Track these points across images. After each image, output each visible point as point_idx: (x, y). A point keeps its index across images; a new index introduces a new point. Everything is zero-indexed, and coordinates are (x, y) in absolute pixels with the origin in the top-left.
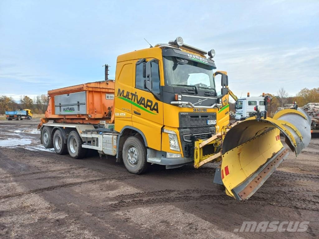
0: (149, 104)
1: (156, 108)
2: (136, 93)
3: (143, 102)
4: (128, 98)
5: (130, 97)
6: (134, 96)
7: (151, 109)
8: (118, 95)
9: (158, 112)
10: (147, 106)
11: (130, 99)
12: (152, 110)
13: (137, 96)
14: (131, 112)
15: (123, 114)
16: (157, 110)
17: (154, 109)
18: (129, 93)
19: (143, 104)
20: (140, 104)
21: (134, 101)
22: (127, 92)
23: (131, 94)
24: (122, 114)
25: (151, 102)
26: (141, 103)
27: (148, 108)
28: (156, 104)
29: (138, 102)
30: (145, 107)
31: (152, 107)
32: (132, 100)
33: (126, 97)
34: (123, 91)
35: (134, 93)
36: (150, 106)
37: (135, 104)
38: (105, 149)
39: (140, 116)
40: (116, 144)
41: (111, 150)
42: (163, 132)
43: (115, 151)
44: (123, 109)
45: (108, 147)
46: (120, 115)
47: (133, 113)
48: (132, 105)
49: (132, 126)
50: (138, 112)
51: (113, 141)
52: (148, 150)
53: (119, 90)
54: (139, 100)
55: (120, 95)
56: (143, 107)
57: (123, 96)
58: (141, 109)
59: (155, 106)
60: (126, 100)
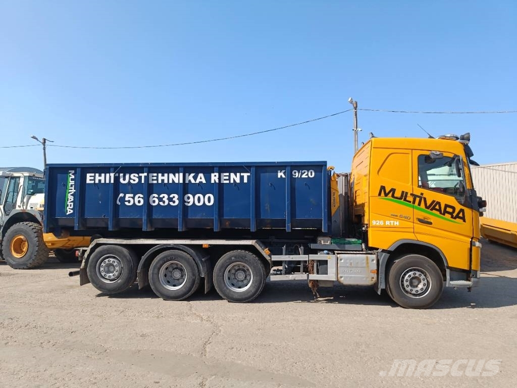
0: (449, 210)
1: (461, 215)
3: (437, 207)
4: (405, 200)
5: (410, 198)
6: (418, 199)
7: (452, 217)
8: (380, 195)
9: (464, 221)
10: (445, 212)
11: (410, 202)
12: (455, 218)
13: (425, 199)
14: (411, 220)
15: (394, 223)
16: (463, 219)
17: (457, 217)
18: (407, 193)
19: (436, 210)
20: (432, 210)
21: (419, 204)
22: (403, 192)
24: (392, 222)
25: (454, 208)
26: (434, 209)
27: (448, 216)
28: (462, 211)
29: (427, 207)
30: (441, 213)
31: (455, 215)
32: (414, 203)
33: (400, 198)
34: (393, 190)
35: (419, 195)
36: (451, 214)
37: (422, 210)
38: (347, 277)
39: (430, 225)
40: (375, 268)
41: (363, 278)
42: (475, 246)
43: (373, 278)
44: (394, 215)
45: (355, 273)
46: (386, 224)
47: (416, 221)
48: (415, 210)
49: (416, 239)
50: (426, 220)
51: (368, 263)
52: (448, 271)
53: (383, 188)
54: (428, 205)
55: (386, 195)
56: (438, 213)
57: (393, 196)
58: (433, 216)
59: (459, 213)
60: (400, 203)
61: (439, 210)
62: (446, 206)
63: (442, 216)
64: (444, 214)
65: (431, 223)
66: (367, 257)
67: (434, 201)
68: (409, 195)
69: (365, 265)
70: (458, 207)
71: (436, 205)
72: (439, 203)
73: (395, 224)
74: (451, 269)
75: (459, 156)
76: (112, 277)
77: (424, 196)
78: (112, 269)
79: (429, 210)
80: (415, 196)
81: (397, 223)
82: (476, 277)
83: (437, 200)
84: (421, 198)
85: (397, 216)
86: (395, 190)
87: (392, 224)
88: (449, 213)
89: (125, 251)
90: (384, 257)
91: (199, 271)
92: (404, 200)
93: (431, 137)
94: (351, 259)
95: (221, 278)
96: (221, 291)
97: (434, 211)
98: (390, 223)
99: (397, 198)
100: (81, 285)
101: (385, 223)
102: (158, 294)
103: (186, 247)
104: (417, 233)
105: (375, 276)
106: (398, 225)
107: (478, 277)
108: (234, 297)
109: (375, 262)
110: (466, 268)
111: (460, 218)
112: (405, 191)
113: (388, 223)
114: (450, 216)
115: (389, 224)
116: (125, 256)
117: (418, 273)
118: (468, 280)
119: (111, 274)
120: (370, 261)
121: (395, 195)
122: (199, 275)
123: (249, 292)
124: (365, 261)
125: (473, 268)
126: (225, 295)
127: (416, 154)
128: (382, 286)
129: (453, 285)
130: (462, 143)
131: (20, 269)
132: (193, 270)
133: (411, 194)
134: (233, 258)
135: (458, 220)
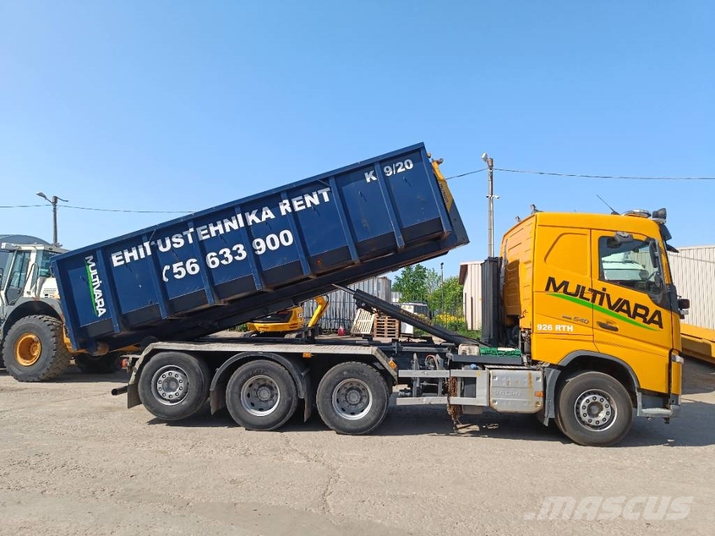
0: (640, 311)
1: (656, 319)
2: (604, 289)
3: (625, 307)
4: (582, 297)
5: (588, 295)
6: (598, 296)
7: (645, 321)
8: (547, 289)
9: (661, 326)
10: (636, 314)
11: (588, 300)
12: (649, 323)
13: (608, 296)
14: (590, 324)
15: (566, 328)
16: (660, 324)
17: (652, 321)
18: (584, 288)
19: (624, 311)
20: (617, 311)
21: (601, 303)
22: (579, 286)
23: (591, 290)
24: (564, 327)
25: (647, 310)
26: (620, 309)
27: (639, 320)
28: (658, 313)
30: (629, 316)
31: (648, 318)
32: (593, 301)
33: (575, 295)
34: (565, 284)
35: (600, 290)
36: (644, 317)
37: (604, 311)
38: (502, 401)
39: (614, 332)
40: (541, 389)
41: (525, 402)
42: (675, 361)
43: (538, 403)
44: (567, 318)
45: (513, 396)
46: (556, 330)
47: (596, 325)
48: (595, 311)
49: (597, 351)
50: (610, 325)
51: (531, 382)
52: (639, 395)
53: (551, 280)
54: (612, 304)
55: (556, 289)
56: (626, 315)
57: (565, 291)
58: (619, 320)
59: (653, 316)
60: (574, 301)
61: (628, 312)
62: (637, 306)
63: (631, 319)
64: (634, 317)
65: (616, 329)
66: (530, 374)
67: (620, 300)
68: (586, 290)
69: (526, 385)
70: (653, 308)
71: (622, 305)
72: (627, 302)
73: (568, 330)
74: (643, 391)
75: (654, 240)
76: (175, 397)
77: (607, 292)
78: (173, 385)
79: (614, 311)
80: (595, 292)
81: (570, 328)
82: (677, 404)
83: (625, 298)
84: (603, 294)
85: (570, 319)
86: (568, 283)
87: (564, 330)
88: (640, 315)
89: (194, 361)
90: (553, 375)
91: (296, 389)
92: (580, 297)
93: (615, 213)
94: (507, 377)
95: (328, 400)
96: (328, 418)
97: (620, 313)
98: (562, 328)
99: (570, 294)
100: (129, 407)
101: (554, 327)
102: (238, 422)
103: (280, 357)
104: (599, 342)
105: (541, 400)
106: (572, 330)
107: (679, 404)
108: (346, 427)
109: (540, 380)
110: (664, 390)
111: (655, 322)
112: (582, 285)
113: (558, 328)
114: (642, 319)
115: (560, 330)
116: (193, 368)
117: (599, 398)
118: (665, 407)
119: (172, 393)
120: (533, 379)
121: (569, 290)
122: (297, 395)
123: (367, 421)
124: (526, 380)
125: (673, 391)
126: (334, 424)
127: (597, 235)
128: (550, 414)
129: (646, 414)
130: (657, 222)
131: (28, 382)
132: (289, 389)
133: (590, 289)
134: (345, 373)
135: (652, 325)
